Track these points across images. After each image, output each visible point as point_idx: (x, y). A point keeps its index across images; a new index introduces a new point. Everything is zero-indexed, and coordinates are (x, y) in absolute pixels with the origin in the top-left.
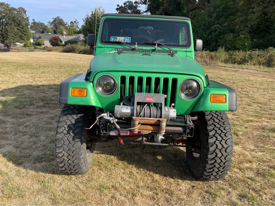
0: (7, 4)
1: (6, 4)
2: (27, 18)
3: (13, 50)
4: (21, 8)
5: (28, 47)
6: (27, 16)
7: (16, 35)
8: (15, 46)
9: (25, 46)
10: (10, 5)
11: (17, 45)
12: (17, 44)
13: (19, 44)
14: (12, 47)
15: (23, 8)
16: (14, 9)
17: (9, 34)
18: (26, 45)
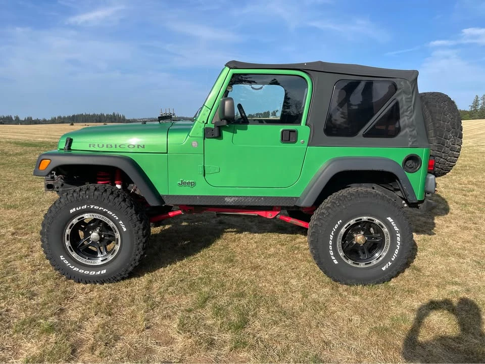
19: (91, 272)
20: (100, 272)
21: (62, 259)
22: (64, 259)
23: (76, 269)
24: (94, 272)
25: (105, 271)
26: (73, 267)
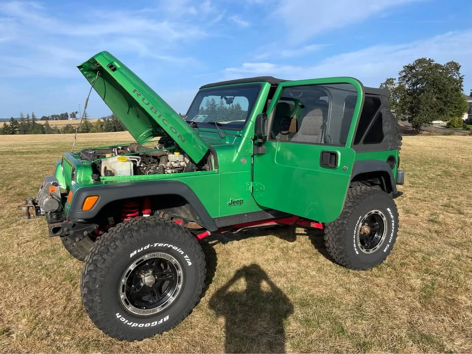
0: (430, 59)
1: (428, 60)
2: (460, 78)
3: (425, 132)
4: (451, 63)
5: (454, 127)
6: (460, 76)
7: (432, 108)
8: (429, 126)
9: (449, 126)
10: (433, 61)
11: (432, 124)
12: (434, 122)
13: (442, 122)
14: (422, 128)
15: (454, 63)
16: (438, 66)
17: (421, 107)
18: (451, 124)
19: (153, 323)
20: (162, 320)
21: (118, 317)
22: (120, 316)
23: (135, 325)
24: (156, 322)
25: (167, 317)
26: (132, 323)
